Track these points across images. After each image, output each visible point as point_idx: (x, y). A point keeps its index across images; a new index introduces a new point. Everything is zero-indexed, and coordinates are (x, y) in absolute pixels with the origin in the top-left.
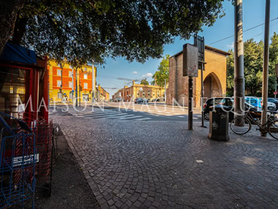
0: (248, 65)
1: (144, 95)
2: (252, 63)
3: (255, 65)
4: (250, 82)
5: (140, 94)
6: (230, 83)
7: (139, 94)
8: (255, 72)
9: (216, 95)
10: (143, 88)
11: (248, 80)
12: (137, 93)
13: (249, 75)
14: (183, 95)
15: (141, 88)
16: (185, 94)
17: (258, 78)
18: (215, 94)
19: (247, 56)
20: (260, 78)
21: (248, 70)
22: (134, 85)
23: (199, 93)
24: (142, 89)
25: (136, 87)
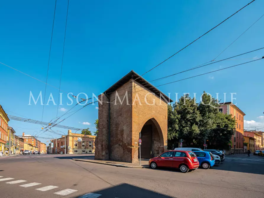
0: (185, 118)
1: (83, 146)
2: (188, 116)
3: (191, 118)
4: (187, 134)
5: (78, 145)
6: (170, 134)
7: (76, 145)
8: (190, 125)
9: (158, 146)
10: (83, 138)
11: (185, 133)
12: (74, 143)
13: (186, 128)
14: (117, 145)
15: (80, 138)
16: (119, 145)
17: (193, 130)
18: (156, 145)
19: (184, 109)
20: (195, 130)
21: (185, 123)
22: (70, 134)
23: (136, 143)
24: (81, 140)
25: (73, 137)
